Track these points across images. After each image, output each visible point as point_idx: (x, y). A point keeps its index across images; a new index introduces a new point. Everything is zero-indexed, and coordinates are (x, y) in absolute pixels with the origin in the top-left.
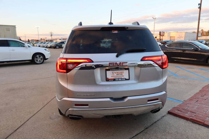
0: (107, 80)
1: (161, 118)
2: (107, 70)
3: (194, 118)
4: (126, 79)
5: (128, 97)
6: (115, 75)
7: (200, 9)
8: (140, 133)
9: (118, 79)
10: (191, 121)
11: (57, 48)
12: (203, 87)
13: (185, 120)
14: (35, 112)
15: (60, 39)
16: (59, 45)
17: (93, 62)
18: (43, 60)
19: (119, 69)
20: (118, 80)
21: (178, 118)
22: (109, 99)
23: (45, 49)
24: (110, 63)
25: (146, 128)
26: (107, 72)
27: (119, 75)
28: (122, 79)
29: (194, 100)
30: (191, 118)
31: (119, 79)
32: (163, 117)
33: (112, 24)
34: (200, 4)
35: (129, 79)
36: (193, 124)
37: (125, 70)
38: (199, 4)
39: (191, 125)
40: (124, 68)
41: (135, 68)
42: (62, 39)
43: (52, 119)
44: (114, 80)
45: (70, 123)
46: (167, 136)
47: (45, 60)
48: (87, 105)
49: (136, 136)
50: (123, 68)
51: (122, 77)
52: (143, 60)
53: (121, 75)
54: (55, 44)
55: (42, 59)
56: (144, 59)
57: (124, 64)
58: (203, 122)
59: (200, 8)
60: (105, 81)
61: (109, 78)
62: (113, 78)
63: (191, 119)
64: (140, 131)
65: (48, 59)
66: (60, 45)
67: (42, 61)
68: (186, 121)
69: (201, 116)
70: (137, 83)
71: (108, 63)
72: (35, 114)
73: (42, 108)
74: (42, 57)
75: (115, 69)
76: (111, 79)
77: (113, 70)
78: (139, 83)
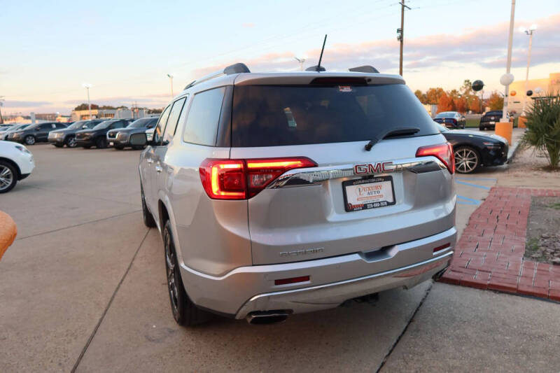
0: (348, 208)
1: (427, 294)
2: (345, 184)
3: (494, 282)
4: (389, 204)
5: (397, 247)
6: (365, 194)
7: (402, 41)
8: (403, 333)
9: (373, 204)
10: (491, 290)
11: (29, 142)
12: (469, 216)
13: (478, 290)
14: (90, 331)
15: (25, 115)
16: (35, 134)
17: (315, 165)
18: (11, 180)
19: (373, 180)
20: (374, 207)
21: (461, 288)
22: (357, 257)
23: (17, 147)
24: (357, 166)
25: (409, 320)
26: (348, 188)
27: (374, 195)
28: (379, 202)
29: (469, 244)
30: (488, 282)
31: (375, 205)
32: (429, 290)
33: (324, 70)
34: (401, 31)
35: (394, 203)
36: (498, 295)
37: (384, 181)
38: (398, 31)
39: (494, 297)
40: (382, 177)
41: (404, 175)
42: (33, 117)
43: (158, 341)
44: (365, 207)
45: (215, 341)
46: (464, 329)
47: (19, 179)
48: (307, 278)
49: (398, 341)
50: (380, 177)
51: (381, 200)
52: (419, 154)
53: (378, 194)
54: (20, 130)
55: (7, 177)
56: (421, 154)
57: (387, 168)
58: (515, 287)
59: (401, 38)
60: (344, 211)
61: (353, 204)
62: (360, 202)
63: (490, 285)
64: (402, 330)
65: (29, 176)
66: (38, 133)
67: (10, 183)
68: (482, 291)
69: (504, 276)
70: (410, 210)
71: (353, 166)
72: (92, 337)
73: (103, 317)
74: (8, 170)
75: (363, 181)
76: (359, 206)
77: (360, 182)
78: (413, 209)
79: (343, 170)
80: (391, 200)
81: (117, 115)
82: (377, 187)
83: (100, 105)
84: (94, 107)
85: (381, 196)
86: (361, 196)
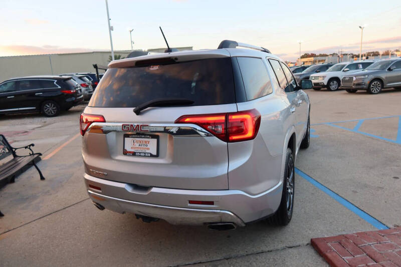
0: (125, 153)
1: (283, 249)
2: (125, 136)
4: (152, 156)
5: (154, 188)
6: (137, 145)
9: (140, 153)
17: (104, 121)
19: (143, 136)
20: (140, 156)
24: (123, 125)
26: (126, 139)
27: (143, 147)
28: (145, 153)
31: (142, 154)
32: (292, 247)
35: (157, 156)
37: (152, 138)
40: (150, 135)
44: (134, 154)
51: (147, 151)
52: (179, 121)
53: (145, 147)
56: (182, 121)
57: (144, 128)
60: (122, 154)
61: (127, 150)
62: (132, 150)
64: (210, 260)
70: (170, 164)
71: (121, 124)
75: (136, 136)
76: (130, 152)
77: (134, 136)
78: (172, 164)
79: (107, 126)
80: (155, 153)
81: (326, 61)
82: (146, 142)
83: (317, 54)
84: (313, 55)
85: (148, 149)
86: (133, 146)
